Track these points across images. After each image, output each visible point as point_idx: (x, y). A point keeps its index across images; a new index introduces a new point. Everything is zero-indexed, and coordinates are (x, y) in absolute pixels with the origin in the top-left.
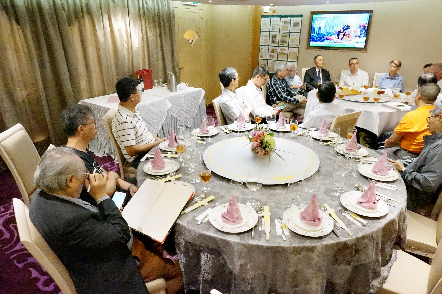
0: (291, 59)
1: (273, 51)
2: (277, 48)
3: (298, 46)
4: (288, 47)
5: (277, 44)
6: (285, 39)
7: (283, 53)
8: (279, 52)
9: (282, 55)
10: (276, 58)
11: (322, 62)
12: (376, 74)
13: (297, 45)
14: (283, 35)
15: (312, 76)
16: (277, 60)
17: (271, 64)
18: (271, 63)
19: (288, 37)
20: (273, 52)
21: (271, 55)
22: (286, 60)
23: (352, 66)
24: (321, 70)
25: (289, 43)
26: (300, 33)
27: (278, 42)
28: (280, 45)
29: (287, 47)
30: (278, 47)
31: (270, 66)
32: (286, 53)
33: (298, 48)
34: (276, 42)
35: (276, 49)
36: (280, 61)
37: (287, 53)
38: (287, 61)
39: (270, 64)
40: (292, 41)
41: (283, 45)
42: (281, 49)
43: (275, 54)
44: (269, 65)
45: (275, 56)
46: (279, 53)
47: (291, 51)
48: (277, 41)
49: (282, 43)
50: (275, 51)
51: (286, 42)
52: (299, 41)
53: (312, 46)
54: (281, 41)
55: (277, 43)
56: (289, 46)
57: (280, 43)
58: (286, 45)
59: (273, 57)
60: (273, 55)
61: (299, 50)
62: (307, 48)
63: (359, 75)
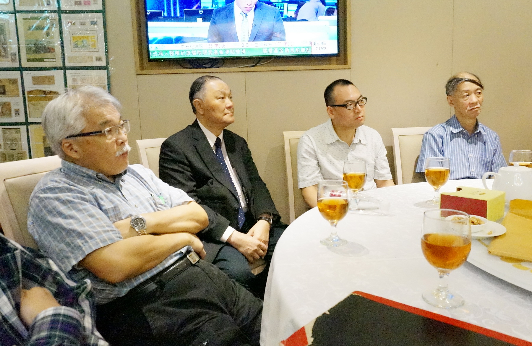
2: (16, 75)
3: (103, 63)
4: (64, 68)
5: (13, 61)
6: (44, 40)
7: (44, 92)
8: (27, 89)
10: (17, 112)
11: (228, 102)
12: (397, 132)
13: (99, 59)
14: (34, 23)
15: (198, 164)
16: (27, 123)
17: (1, 142)
19: (55, 30)
20: (4, 93)
23: (349, 112)
25: (63, 55)
26: (103, 11)
28: (25, 64)
29: (59, 69)
30: (21, 69)
32: (57, 94)
33: (105, 68)
34: (5, 52)
35: (14, 82)
36: (36, 123)
40: (76, 46)
41: (42, 60)
42: (36, 80)
43: (16, 102)
45: (13, 108)
46: (30, 92)
47: (78, 83)
48: (14, 48)
49: (38, 56)
50: (9, 87)
51: (50, 50)
52: (106, 42)
54: (28, 50)
55: (14, 54)
56: (67, 64)
57: (27, 53)
58: (54, 60)
59: (4, 112)
60: (5, 103)
61: (109, 78)
62: (142, 68)
63: (364, 145)
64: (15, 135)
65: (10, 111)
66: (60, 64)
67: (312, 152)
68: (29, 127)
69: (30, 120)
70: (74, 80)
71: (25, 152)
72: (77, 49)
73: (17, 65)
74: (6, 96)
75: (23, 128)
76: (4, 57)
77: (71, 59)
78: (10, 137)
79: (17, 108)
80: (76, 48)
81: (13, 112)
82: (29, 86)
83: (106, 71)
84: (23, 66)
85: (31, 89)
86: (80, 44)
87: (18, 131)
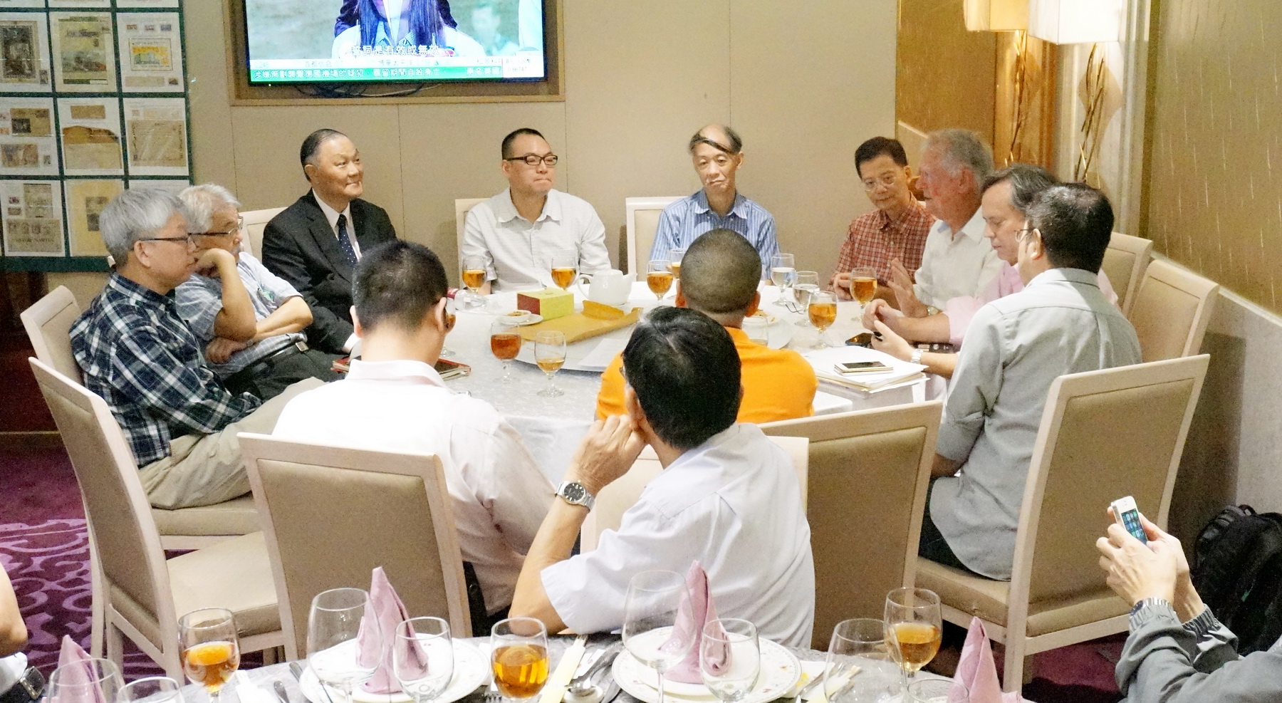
0: (151, 160)
1: (22, 121)
2: (47, 103)
3: (180, 88)
4: (120, 95)
5: (43, 82)
6: (92, 53)
7: (90, 130)
8: (62, 126)
9: (92, 146)
10: (47, 160)
11: (352, 169)
12: (632, 203)
13: (174, 82)
14: (73, 27)
16: (62, 177)
17: (22, 205)
18: (20, 194)
19: (108, 39)
20: (28, 130)
21: (17, 147)
22: (122, 172)
24: (347, 213)
25: (119, 75)
26: (180, 10)
27: (46, 66)
28: (61, 88)
29: (112, 95)
30: (55, 95)
31: (18, 211)
32: (109, 133)
33: (183, 95)
34: (31, 69)
35: (43, 114)
36: (77, 177)
37: (119, 134)
38: (126, 178)
39: (15, 200)
40: (139, 62)
41: (87, 82)
42: (77, 112)
43: (46, 145)
44: (10, 211)
45: (41, 153)
46: (66, 130)
47: (141, 118)
48: (44, 63)
49: (77, 75)
50: (36, 122)
51: (100, 67)
52: (184, 56)
53: (262, 85)
54: (66, 65)
55: (45, 72)
56: (125, 89)
57: (63, 72)
58: (105, 82)
59: (27, 159)
60: (29, 146)
61: (188, 110)
62: (239, 96)
63: (557, 222)
64: (44, 196)
65: (37, 157)
66: (114, 89)
67: (479, 236)
68: (65, 182)
69: (67, 173)
70: (135, 112)
71: (58, 221)
72: (139, 67)
73: (48, 89)
74: (30, 134)
75: (56, 184)
76: (28, 76)
77: (131, 81)
78: (35, 197)
79: (47, 153)
80: (138, 65)
81: (41, 159)
82: (66, 121)
83: (184, 99)
84: (58, 89)
85: (68, 126)
86: (143, 58)
87: (47, 189)
